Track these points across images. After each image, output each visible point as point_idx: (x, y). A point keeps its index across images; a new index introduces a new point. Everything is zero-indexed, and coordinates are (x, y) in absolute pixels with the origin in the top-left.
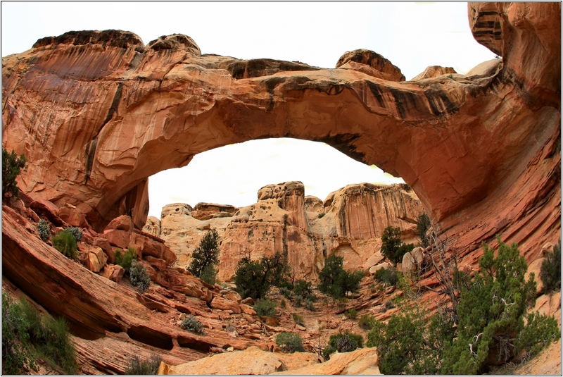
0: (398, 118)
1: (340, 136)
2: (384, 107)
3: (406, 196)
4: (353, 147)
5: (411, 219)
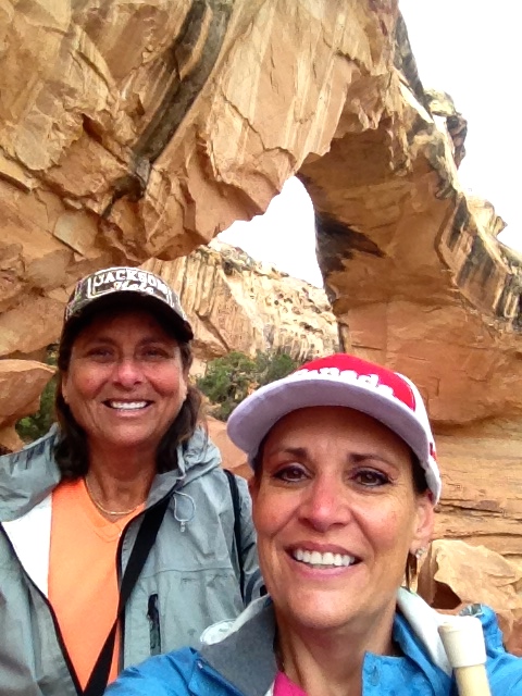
0: (454, 281)
1: (362, 237)
2: (452, 250)
3: (225, 286)
4: (348, 255)
5: (214, 328)
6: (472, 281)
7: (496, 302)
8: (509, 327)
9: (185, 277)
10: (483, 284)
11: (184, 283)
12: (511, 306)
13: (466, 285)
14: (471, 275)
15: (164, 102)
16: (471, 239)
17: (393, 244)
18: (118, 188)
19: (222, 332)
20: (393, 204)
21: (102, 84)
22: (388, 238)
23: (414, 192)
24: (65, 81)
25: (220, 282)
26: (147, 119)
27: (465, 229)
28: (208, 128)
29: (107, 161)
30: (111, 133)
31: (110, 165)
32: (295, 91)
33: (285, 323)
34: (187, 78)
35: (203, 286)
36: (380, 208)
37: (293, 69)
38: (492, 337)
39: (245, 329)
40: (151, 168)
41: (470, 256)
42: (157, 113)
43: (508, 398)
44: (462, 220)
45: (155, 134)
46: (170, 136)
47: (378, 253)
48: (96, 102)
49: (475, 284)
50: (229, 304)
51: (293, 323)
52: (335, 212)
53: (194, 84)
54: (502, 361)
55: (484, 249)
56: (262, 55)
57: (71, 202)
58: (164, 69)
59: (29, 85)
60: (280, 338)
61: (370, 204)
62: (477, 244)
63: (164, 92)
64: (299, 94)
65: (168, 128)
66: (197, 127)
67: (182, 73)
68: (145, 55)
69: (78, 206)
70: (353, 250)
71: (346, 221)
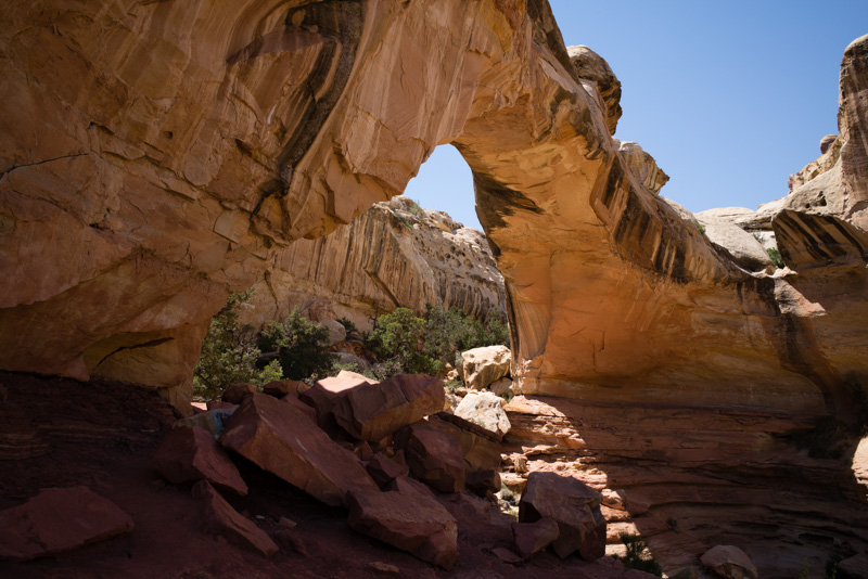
1: (520, 195)
2: (608, 207)
3: (392, 239)
4: (508, 212)
5: (383, 283)
6: (630, 235)
7: (654, 255)
8: (668, 280)
9: (352, 232)
10: (641, 236)
11: (351, 239)
12: (669, 258)
13: (625, 238)
14: (628, 229)
15: (303, 120)
16: (626, 194)
17: (551, 201)
18: (266, 189)
19: (391, 288)
20: (545, 165)
21: (252, 114)
22: (546, 195)
23: (565, 154)
24: (222, 117)
25: (388, 236)
26: (289, 136)
27: (619, 186)
28: (342, 133)
29: (256, 170)
30: (260, 149)
31: (259, 173)
32: (424, 89)
33: (458, 276)
34: (321, 100)
35: (370, 242)
36: (533, 168)
37: (423, 70)
38: (653, 288)
39: (414, 283)
40: (293, 171)
41: (626, 212)
42: (297, 129)
43: (672, 348)
44: (616, 177)
45: (296, 145)
46: (309, 146)
47: (536, 210)
48: (247, 129)
49: (632, 238)
50: (398, 259)
51: (466, 276)
52: (491, 173)
53: (328, 103)
54: (664, 313)
55: (640, 205)
56: (392, 66)
57: (227, 205)
58: (301, 97)
59: (195, 124)
60: (453, 292)
61: (524, 165)
62: (633, 200)
63: (303, 113)
64: (429, 92)
65: (306, 138)
66: (333, 135)
67: (317, 98)
68: (286, 89)
69: (234, 206)
70: (513, 208)
71: (503, 180)
